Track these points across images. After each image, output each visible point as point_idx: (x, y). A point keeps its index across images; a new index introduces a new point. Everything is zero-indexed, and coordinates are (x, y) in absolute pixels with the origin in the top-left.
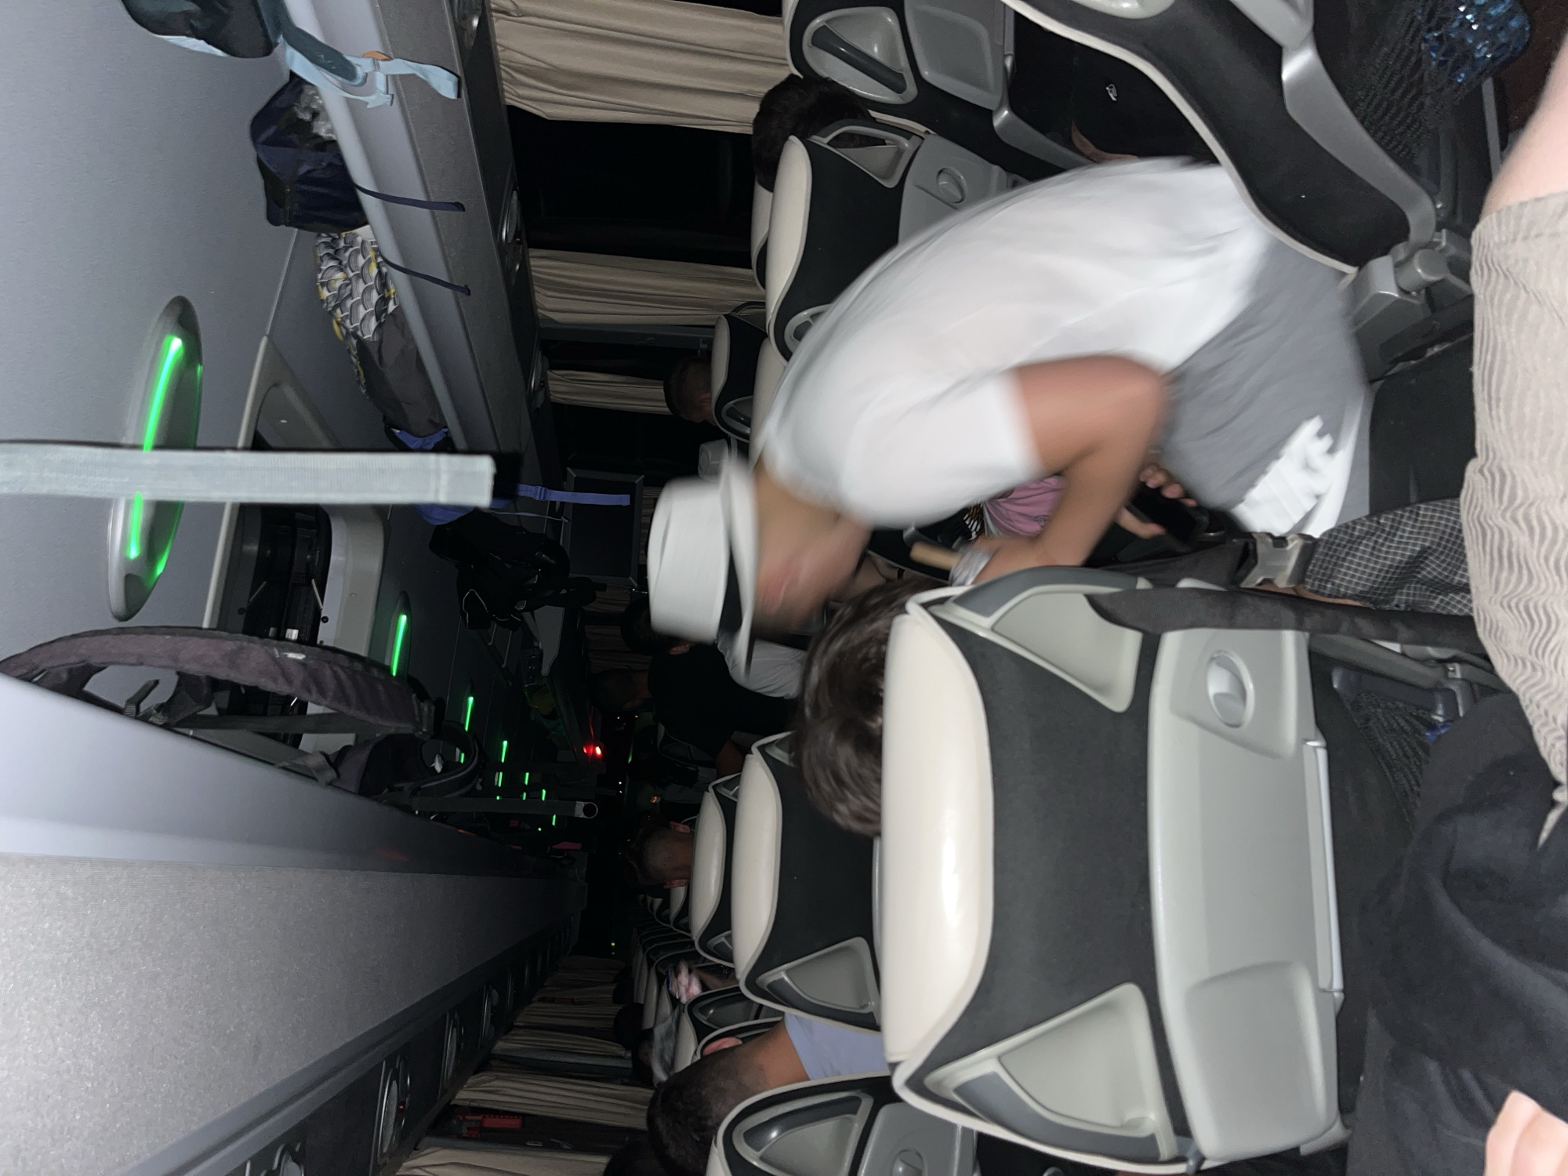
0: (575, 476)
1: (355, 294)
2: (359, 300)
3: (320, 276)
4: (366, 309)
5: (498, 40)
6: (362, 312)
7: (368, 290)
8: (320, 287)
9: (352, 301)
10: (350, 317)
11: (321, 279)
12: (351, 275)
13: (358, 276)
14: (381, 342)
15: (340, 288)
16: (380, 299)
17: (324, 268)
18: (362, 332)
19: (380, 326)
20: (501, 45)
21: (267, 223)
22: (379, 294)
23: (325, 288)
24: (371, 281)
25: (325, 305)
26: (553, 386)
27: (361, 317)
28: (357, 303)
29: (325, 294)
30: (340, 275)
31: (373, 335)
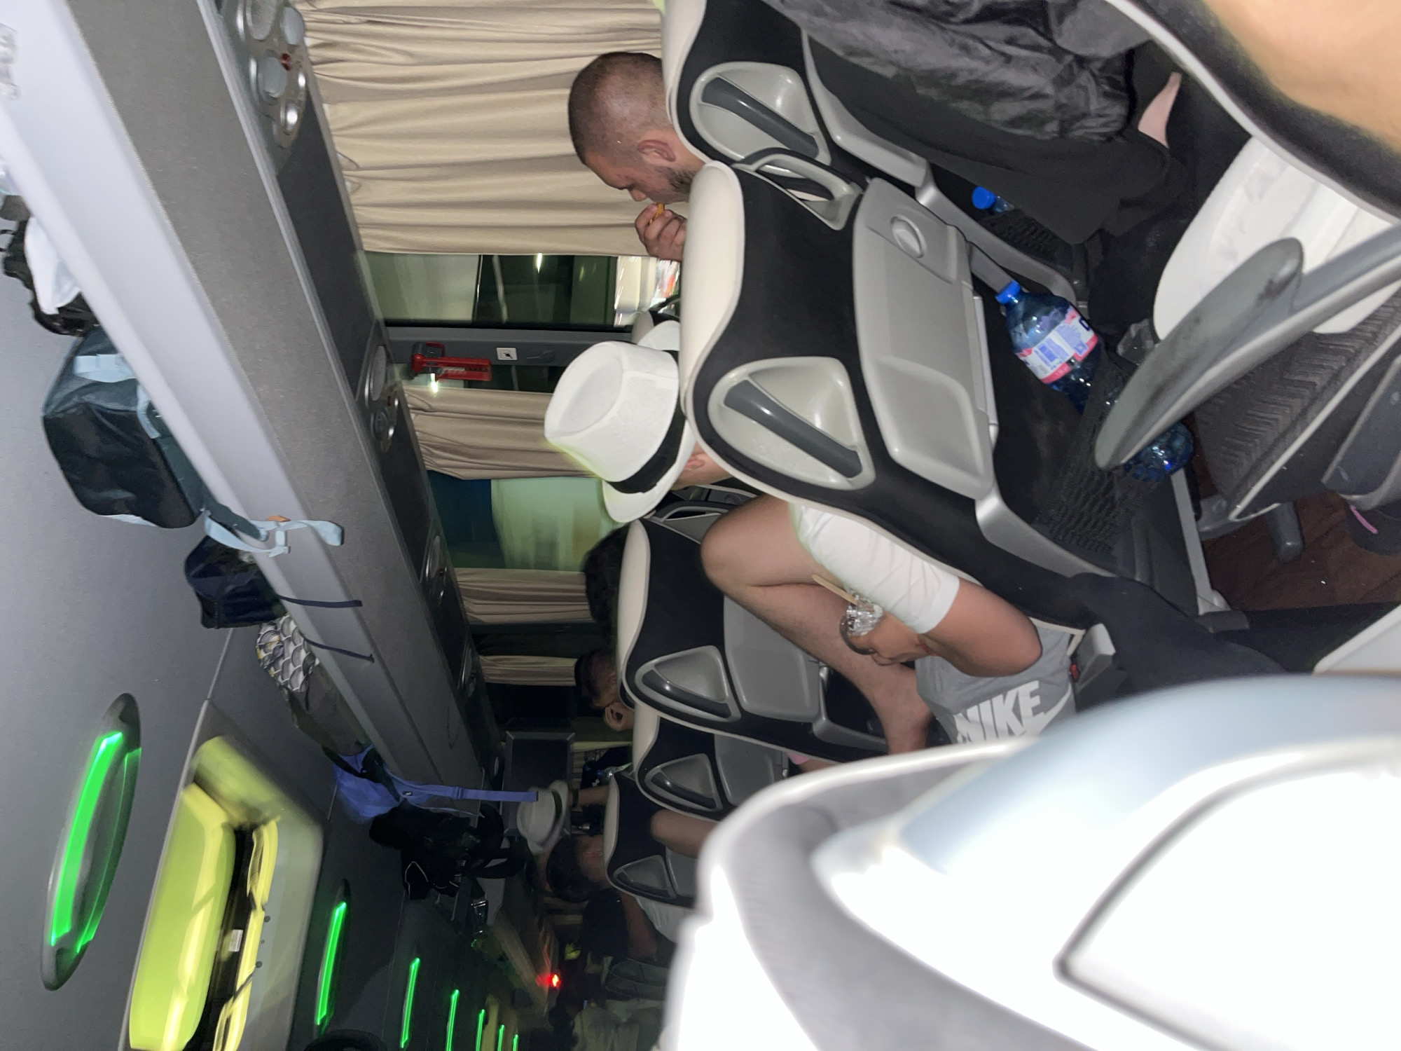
0: (513, 738)
1: (286, 655)
2: (289, 660)
3: (259, 640)
4: (295, 666)
5: (416, 428)
6: (292, 668)
7: (297, 650)
8: (258, 650)
9: (284, 661)
10: (282, 673)
11: (260, 642)
12: (284, 639)
13: (289, 640)
14: (307, 692)
15: (275, 649)
16: (308, 656)
17: (262, 633)
18: (291, 685)
19: (307, 678)
20: (418, 431)
21: (201, 626)
22: (307, 652)
23: (262, 650)
24: (300, 642)
25: (262, 664)
26: (486, 670)
27: (291, 673)
28: (287, 663)
29: (262, 654)
30: (275, 638)
31: (301, 688)
